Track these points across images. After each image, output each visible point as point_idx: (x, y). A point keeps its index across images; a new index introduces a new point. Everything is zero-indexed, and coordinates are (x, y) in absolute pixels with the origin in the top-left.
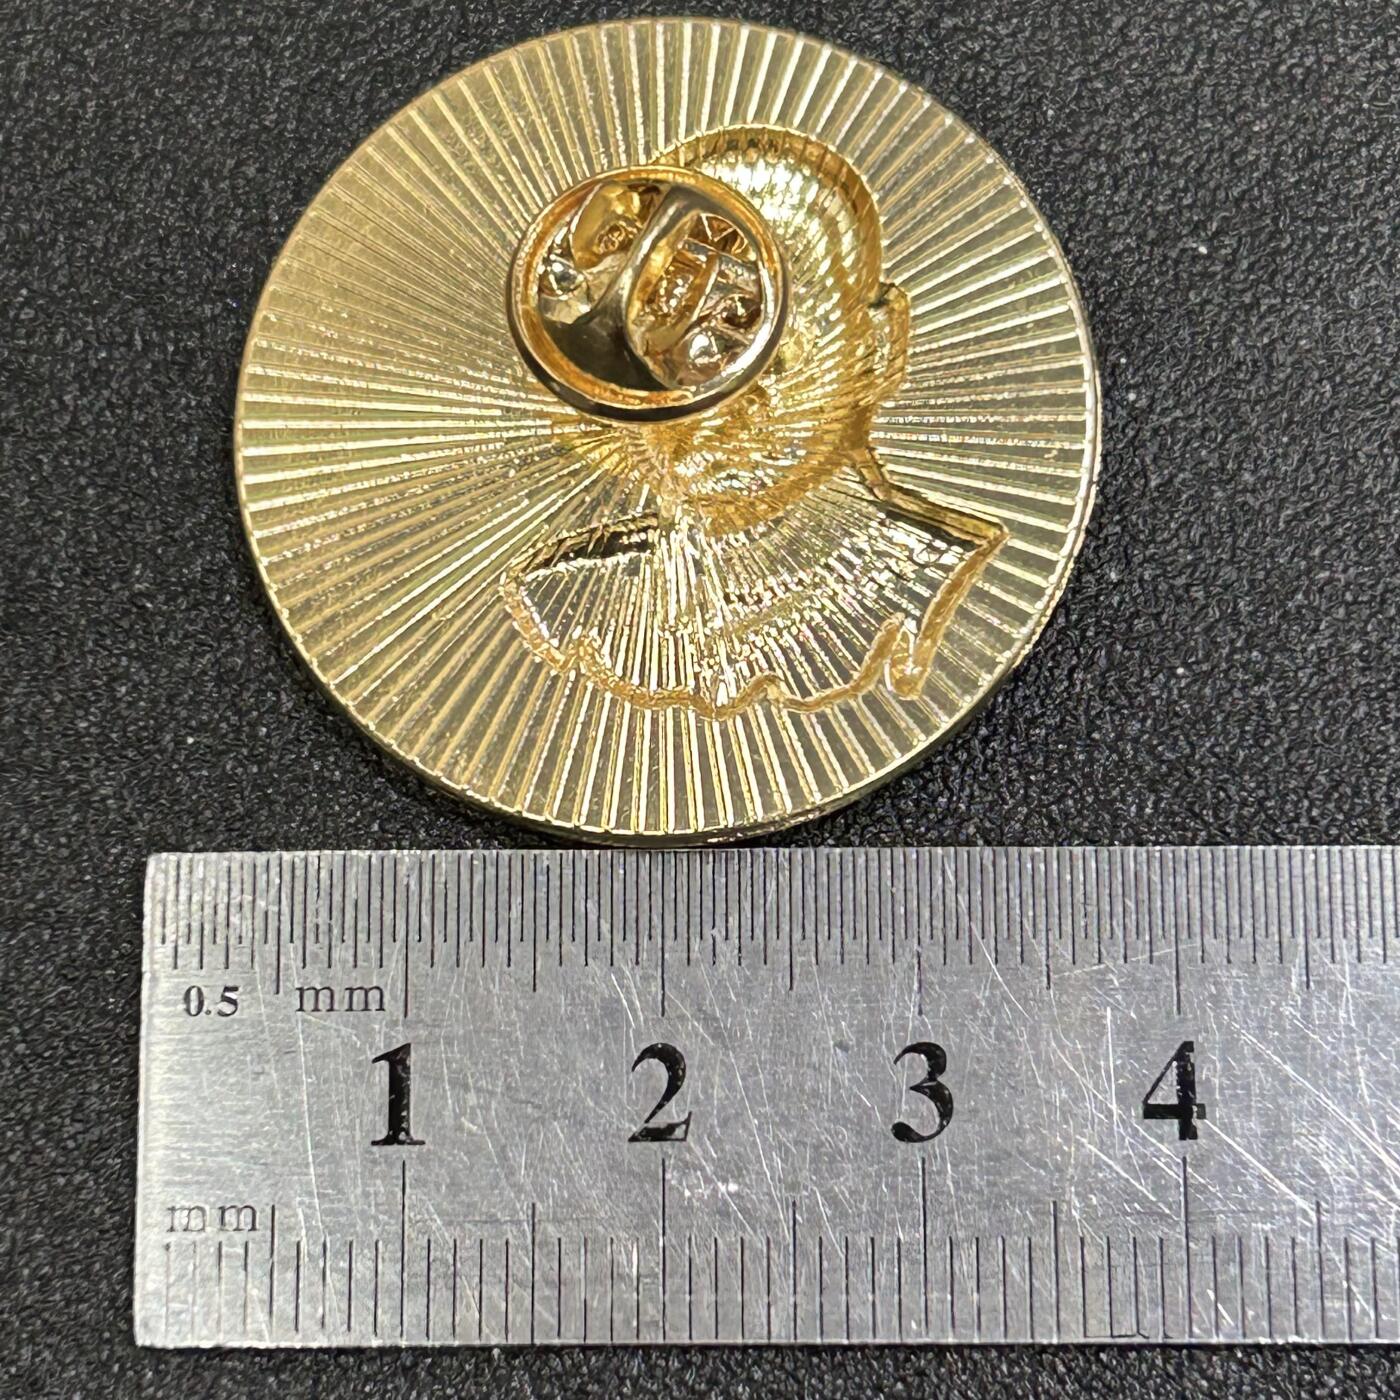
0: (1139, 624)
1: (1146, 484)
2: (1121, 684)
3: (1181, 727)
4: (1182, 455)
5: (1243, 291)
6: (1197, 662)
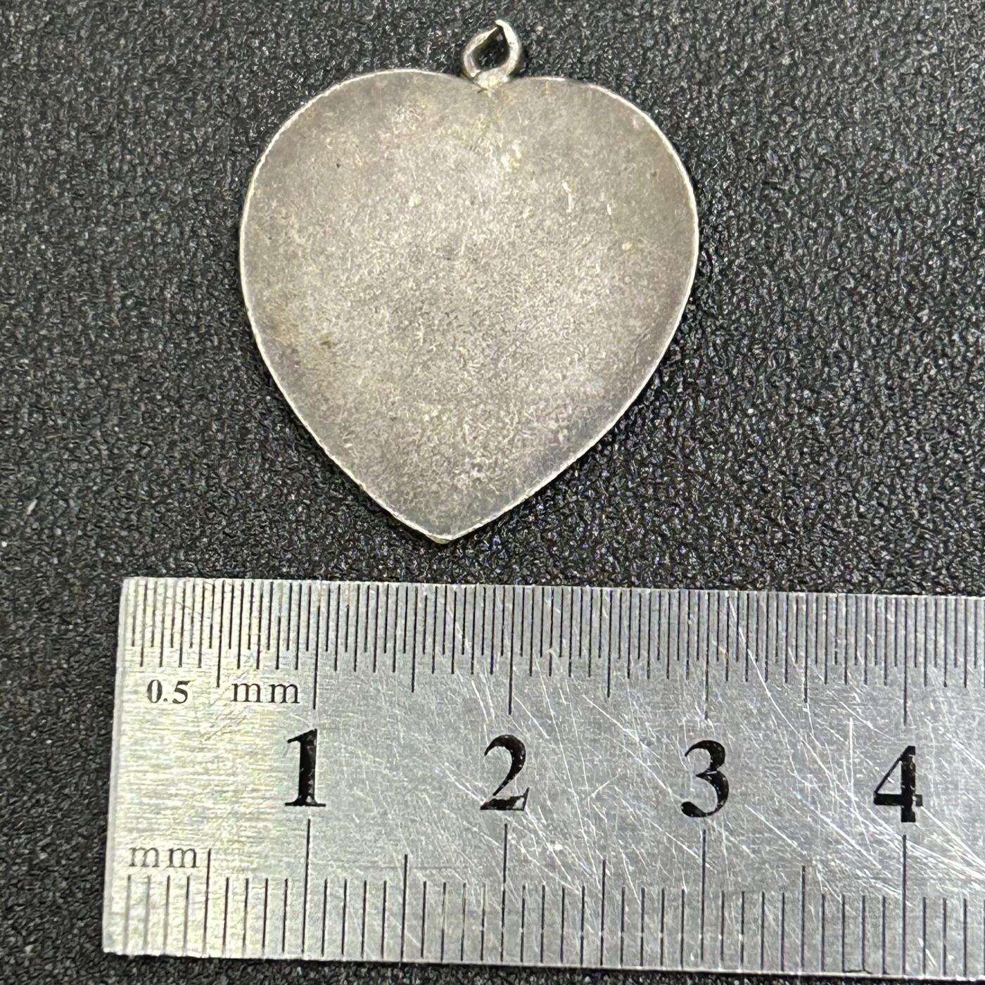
0: (715, 379)
2: (706, 425)
3: (755, 454)
4: (737, 246)
6: (763, 403)
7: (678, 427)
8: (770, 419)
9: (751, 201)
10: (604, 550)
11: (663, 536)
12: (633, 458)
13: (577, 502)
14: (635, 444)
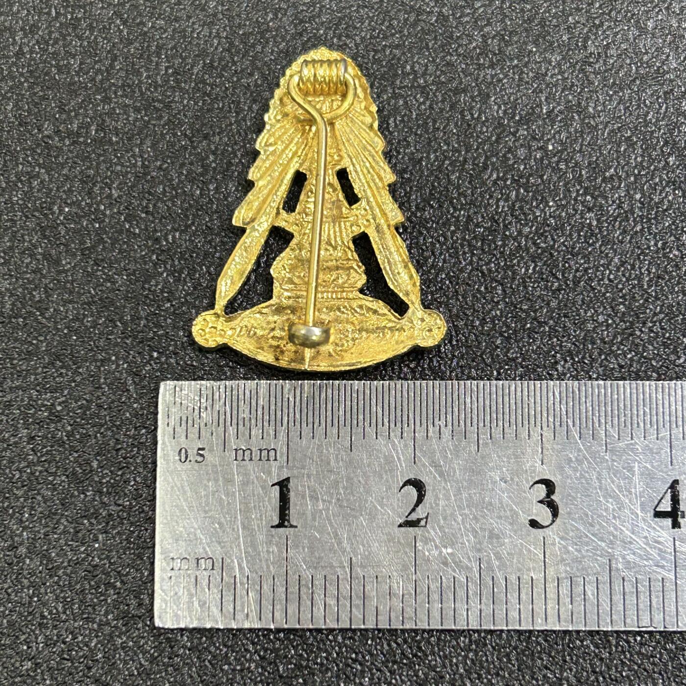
0: (532, 180)
1: (541, 111)
2: (521, 208)
3: (549, 231)
4: (560, 98)
5: (595, 18)
6: (560, 200)
7: (503, 207)
8: (563, 210)
9: (573, 72)
10: (444, 276)
11: (482, 273)
12: (472, 220)
13: (432, 242)
14: (475, 213)
